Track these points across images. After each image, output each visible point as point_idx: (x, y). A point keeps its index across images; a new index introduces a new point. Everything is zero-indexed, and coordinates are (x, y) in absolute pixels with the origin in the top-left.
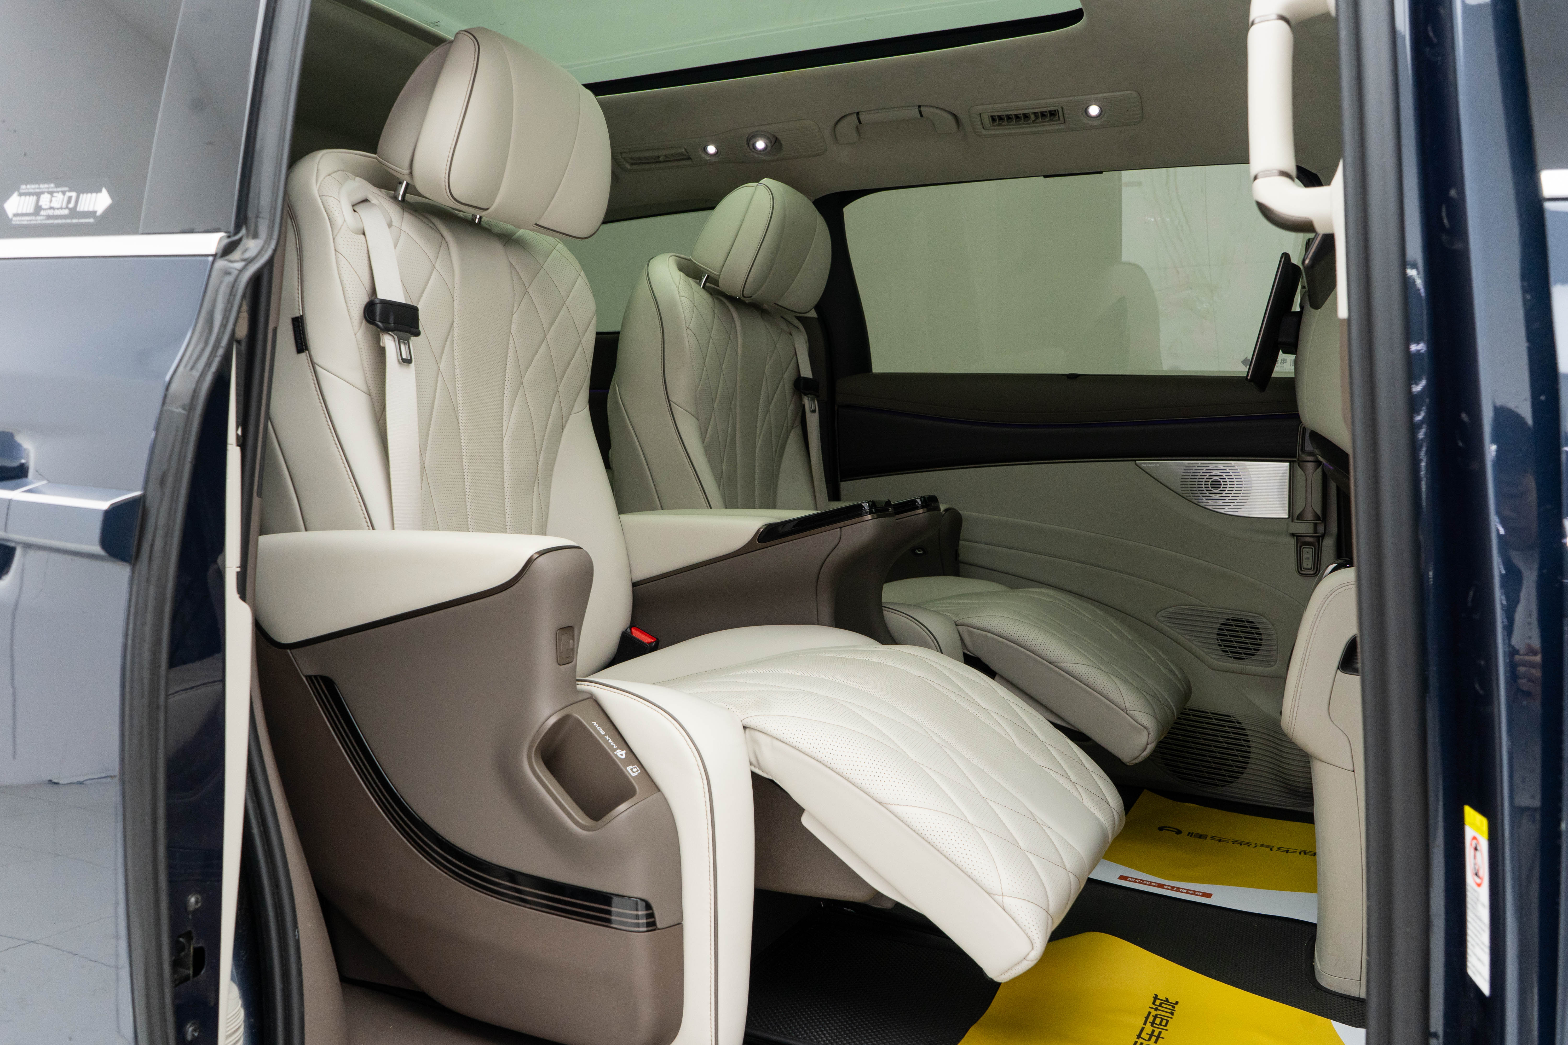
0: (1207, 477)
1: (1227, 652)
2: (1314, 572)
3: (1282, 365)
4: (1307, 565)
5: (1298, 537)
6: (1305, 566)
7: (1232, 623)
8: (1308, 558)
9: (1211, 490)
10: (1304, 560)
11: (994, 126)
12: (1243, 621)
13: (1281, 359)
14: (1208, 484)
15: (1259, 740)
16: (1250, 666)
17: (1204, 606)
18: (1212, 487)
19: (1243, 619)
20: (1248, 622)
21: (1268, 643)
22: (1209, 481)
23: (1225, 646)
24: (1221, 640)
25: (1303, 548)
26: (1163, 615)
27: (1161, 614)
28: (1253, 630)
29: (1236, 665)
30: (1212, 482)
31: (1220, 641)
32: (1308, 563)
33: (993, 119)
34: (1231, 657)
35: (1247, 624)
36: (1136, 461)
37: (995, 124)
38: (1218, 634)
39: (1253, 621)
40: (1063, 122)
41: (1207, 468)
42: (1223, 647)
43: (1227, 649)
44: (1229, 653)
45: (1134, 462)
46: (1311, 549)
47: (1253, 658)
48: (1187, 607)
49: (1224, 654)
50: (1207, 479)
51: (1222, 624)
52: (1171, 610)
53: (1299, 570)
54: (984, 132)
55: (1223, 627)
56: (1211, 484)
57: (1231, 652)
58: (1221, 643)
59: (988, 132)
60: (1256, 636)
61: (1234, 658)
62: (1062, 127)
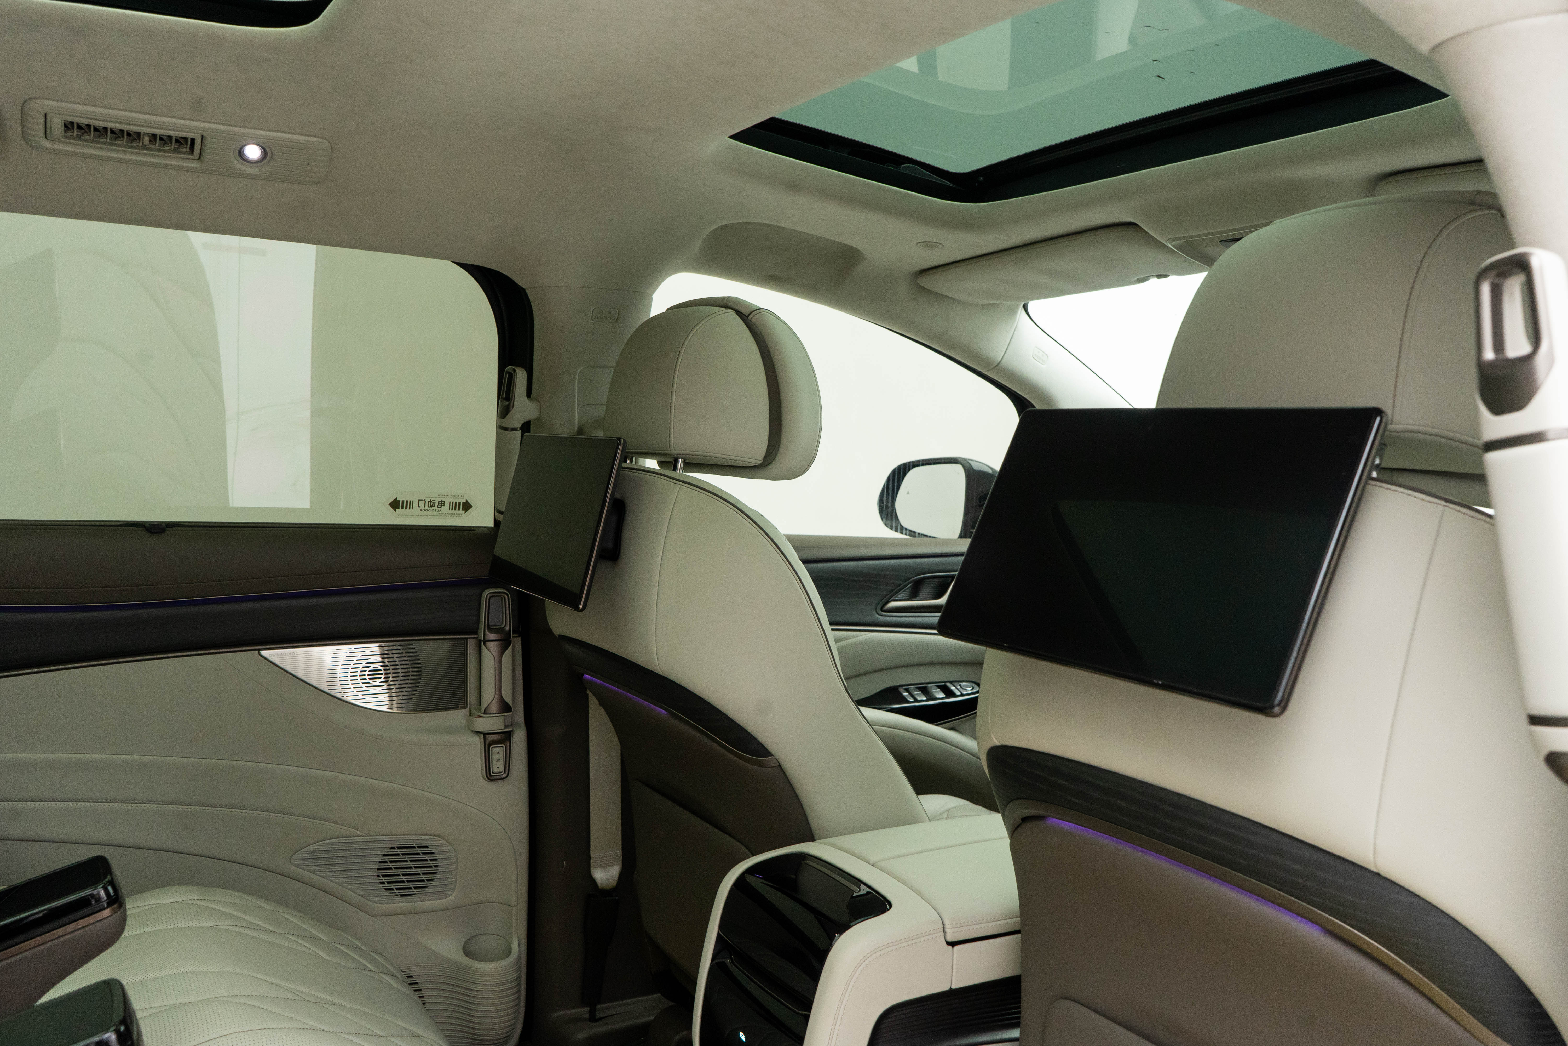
0: (364, 665)
1: (392, 889)
2: (506, 775)
3: (440, 509)
4: (498, 768)
5: (487, 736)
6: (495, 770)
7: (399, 851)
8: (499, 760)
9: (369, 683)
10: (494, 762)
11: (66, 137)
12: (414, 847)
13: (439, 501)
14: (365, 675)
15: (437, 993)
16: (421, 902)
17: (361, 836)
18: (370, 679)
19: (414, 845)
20: (419, 847)
21: (443, 869)
22: (365, 671)
23: (388, 883)
24: (384, 876)
25: (492, 747)
26: (301, 856)
27: (299, 855)
28: (427, 857)
29: (404, 904)
30: (370, 671)
31: (382, 878)
32: (498, 767)
33: (68, 126)
34: (397, 895)
35: (419, 851)
36: (259, 650)
37: (69, 134)
38: (379, 869)
39: (427, 845)
40: (198, 158)
41: (363, 654)
42: (387, 885)
43: (392, 886)
44: (395, 891)
45: (257, 652)
46: (502, 748)
47: (426, 890)
48: (336, 840)
49: (387, 893)
50: (363, 667)
51: (384, 855)
52: (312, 848)
53: (488, 775)
54: (46, 143)
55: (386, 859)
56: (368, 675)
57: (397, 889)
58: (384, 879)
59: (56, 146)
60: (431, 863)
61: (402, 896)
62: (195, 165)
